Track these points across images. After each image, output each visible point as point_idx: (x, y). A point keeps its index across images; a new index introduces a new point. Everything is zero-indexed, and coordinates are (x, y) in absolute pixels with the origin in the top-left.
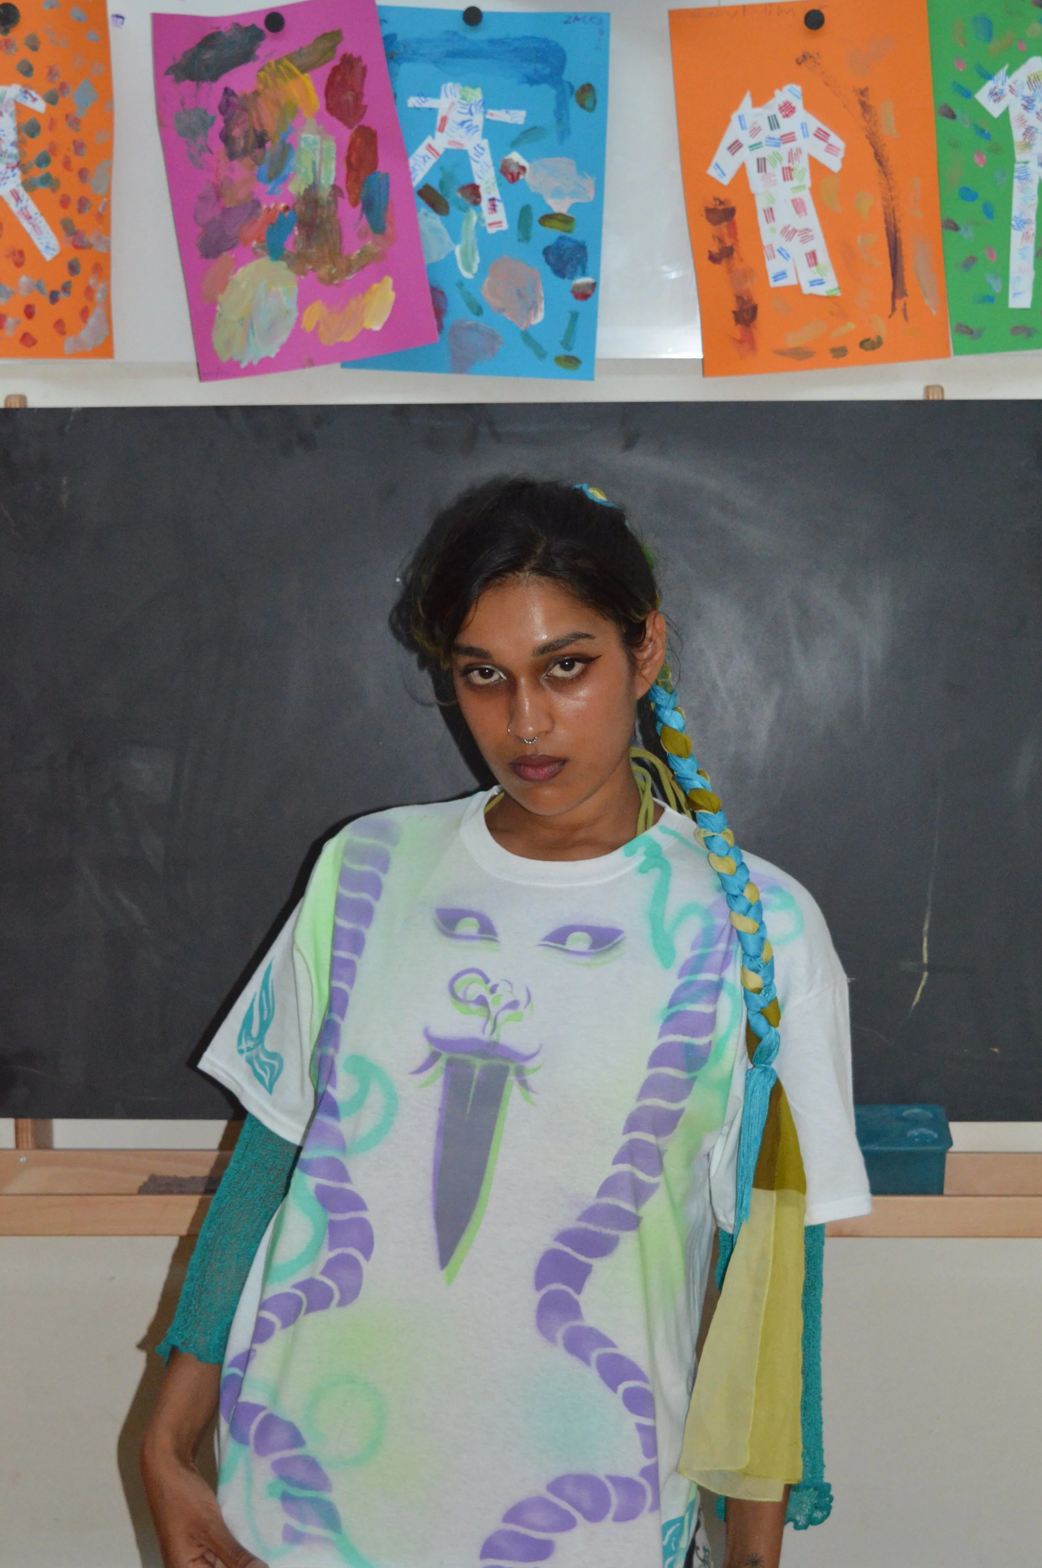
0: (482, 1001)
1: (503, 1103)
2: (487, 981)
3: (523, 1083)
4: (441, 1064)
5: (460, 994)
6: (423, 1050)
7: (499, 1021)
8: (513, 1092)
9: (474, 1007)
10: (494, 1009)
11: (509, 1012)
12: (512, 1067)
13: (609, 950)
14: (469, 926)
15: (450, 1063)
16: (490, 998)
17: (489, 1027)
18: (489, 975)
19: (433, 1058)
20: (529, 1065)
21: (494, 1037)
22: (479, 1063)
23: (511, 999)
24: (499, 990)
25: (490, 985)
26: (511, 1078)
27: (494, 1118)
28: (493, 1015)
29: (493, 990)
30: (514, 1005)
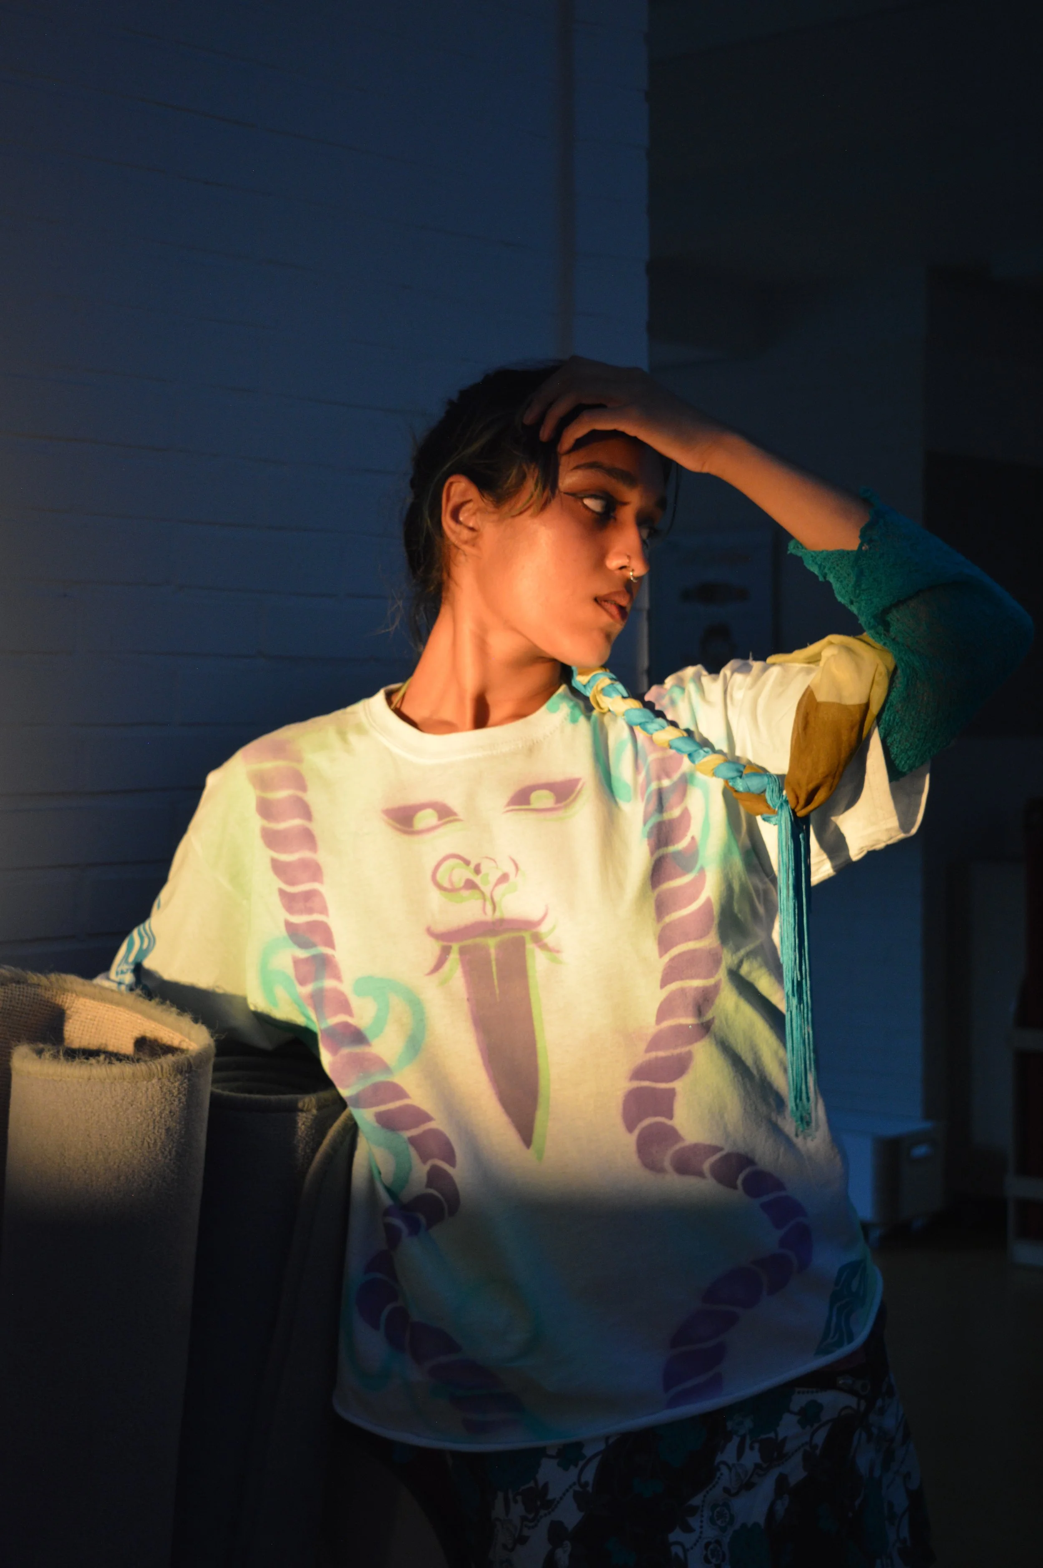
0: (470, 885)
1: (530, 970)
2: (467, 863)
3: (544, 947)
4: (454, 956)
5: (447, 885)
6: (432, 948)
7: (496, 899)
8: (536, 958)
9: (465, 893)
10: (486, 889)
11: (502, 887)
12: (527, 935)
13: (575, 799)
14: (426, 818)
15: (462, 951)
16: (477, 879)
17: (489, 907)
18: (467, 857)
19: (446, 952)
20: (542, 928)
21: (498, 915)
22: (492, 942)
23: (499, 874)
24: (484, 869)
25: (472, 866)
26: (530, 946)
27: (525, 987)
28: (488, 895)
29: (477, 870)
30: (504, 878)
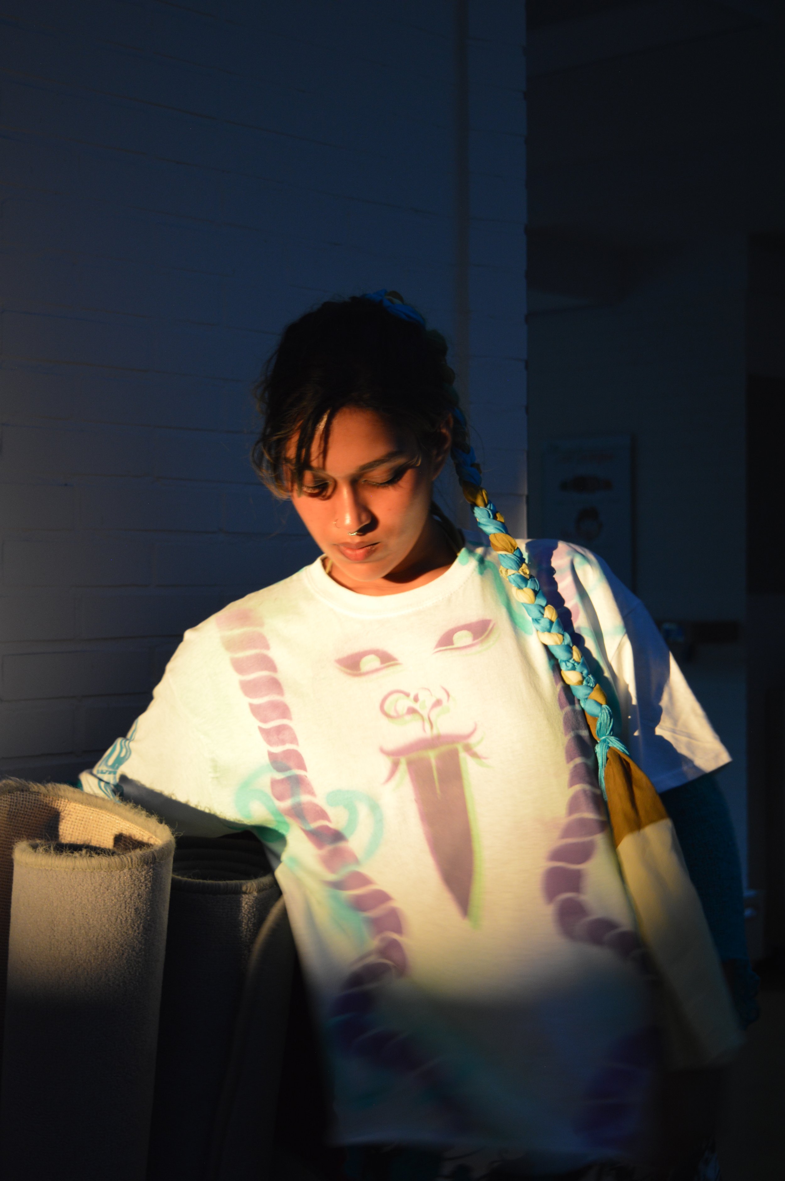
0: (412, 711)
1: (464, 775)
2: (407, 695)
3: (474, 755)
4: (403, 767)
5: (392, 713)
6: (385, 764)
7: (433, 718)
8: (468, 764)
9: (408, 718)
10: (424, 712)
11: (438, 710)
12: (460, 747)
13: (488, 636)
14: (370, 663)
15: (410, 764)
16: (417, 706)
17: (427, 726)
18: (407, 690)
19: (396, 765)
20: (472, 741)
21: (435, 732)
22: (432, 755)
23: (433, 700)
24: (421, 697)
25: (412, 696)
26: (463, 756)
27: (461, 788)
28: (426, 717)
29: (416, 699)
30: (438, 703)
